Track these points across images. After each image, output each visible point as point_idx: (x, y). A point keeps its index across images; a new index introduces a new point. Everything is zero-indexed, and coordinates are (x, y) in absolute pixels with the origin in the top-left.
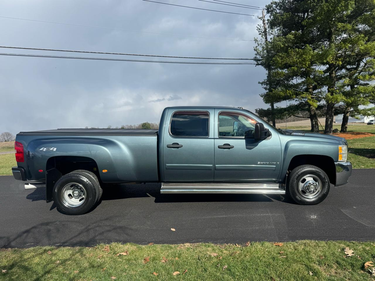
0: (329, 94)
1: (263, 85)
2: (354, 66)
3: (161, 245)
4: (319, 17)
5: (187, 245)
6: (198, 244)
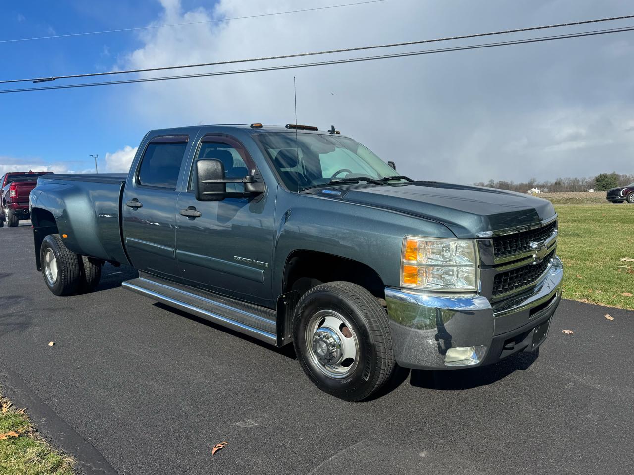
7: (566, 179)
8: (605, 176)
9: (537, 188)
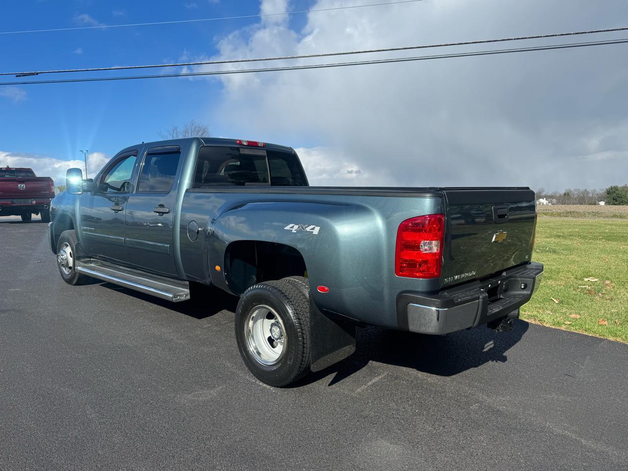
7: (576, 190)
8: (616, 188)
9: (545, 199)
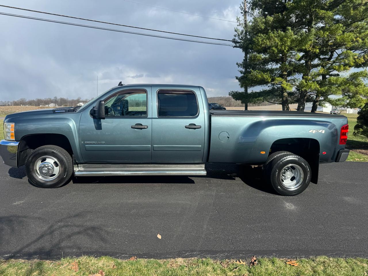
0: (304, 81)
1: (240, 67)
2: (327, 57)
3: (146, 260)
4: (303, 3)
5: (180, 260)
6: (193, 259)
